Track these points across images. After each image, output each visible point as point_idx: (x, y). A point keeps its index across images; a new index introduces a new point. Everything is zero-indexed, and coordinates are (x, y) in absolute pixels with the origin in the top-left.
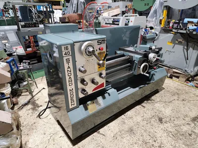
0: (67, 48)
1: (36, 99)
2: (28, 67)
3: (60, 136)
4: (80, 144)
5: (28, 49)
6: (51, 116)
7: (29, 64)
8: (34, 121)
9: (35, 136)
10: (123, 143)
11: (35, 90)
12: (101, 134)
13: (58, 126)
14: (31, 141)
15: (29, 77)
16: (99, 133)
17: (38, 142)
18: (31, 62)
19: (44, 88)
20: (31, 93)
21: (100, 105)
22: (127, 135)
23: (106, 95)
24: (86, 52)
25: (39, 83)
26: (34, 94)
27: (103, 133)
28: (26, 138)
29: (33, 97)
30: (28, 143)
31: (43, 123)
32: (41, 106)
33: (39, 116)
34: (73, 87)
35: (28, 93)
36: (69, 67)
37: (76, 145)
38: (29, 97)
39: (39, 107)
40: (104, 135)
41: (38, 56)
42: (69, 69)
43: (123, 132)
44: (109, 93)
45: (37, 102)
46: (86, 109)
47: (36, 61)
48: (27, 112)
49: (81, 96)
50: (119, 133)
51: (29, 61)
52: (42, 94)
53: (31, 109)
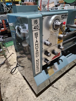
0: (36, 22)
1: (9, 60)
2: (2, 40)
3: (26, 88)
4: (41, 96)
5: (2, 29)
6: (19, 73)
7: (3, 38)
8: (9, 76)
9: (10, 88)
10: (72, 96)
11: (8, 54)
12: (55, 88)
13: (25, 81)
14: (7, 92)
15: (4, 46)
16: (53, 86)
17: (12, 93)
18: (4, 37)
19: (13, 53)
20: (5, 56)
21: (56, 69)
22: (74, 89)
23: (60, 61)
24: (53, 26)
25: (10, 50)
26: (7, 57)
27: (57, 87)
28: (4, 89)
29: (7, 59)
30: (5, 94)
31: (14, 78)
32: (12, 65)
33: (11, 73)
34: (39, 58)
35: (3, 56)
36: (37, 41)
37: (39, 97)
38: (5, 59)
39: (11, 66)
40: (57, 88)
41: (8, 33)
42: (37, 43)
43: (71, 87)
44: (61, 60)
45: (9, 62)
46: (47, 73)
47: (7, 36)
48: (3, 69)
49: (44, 64)
50: (68, 87)
51: (3, 36)
52: (12, 57)
53: (6, 67)
